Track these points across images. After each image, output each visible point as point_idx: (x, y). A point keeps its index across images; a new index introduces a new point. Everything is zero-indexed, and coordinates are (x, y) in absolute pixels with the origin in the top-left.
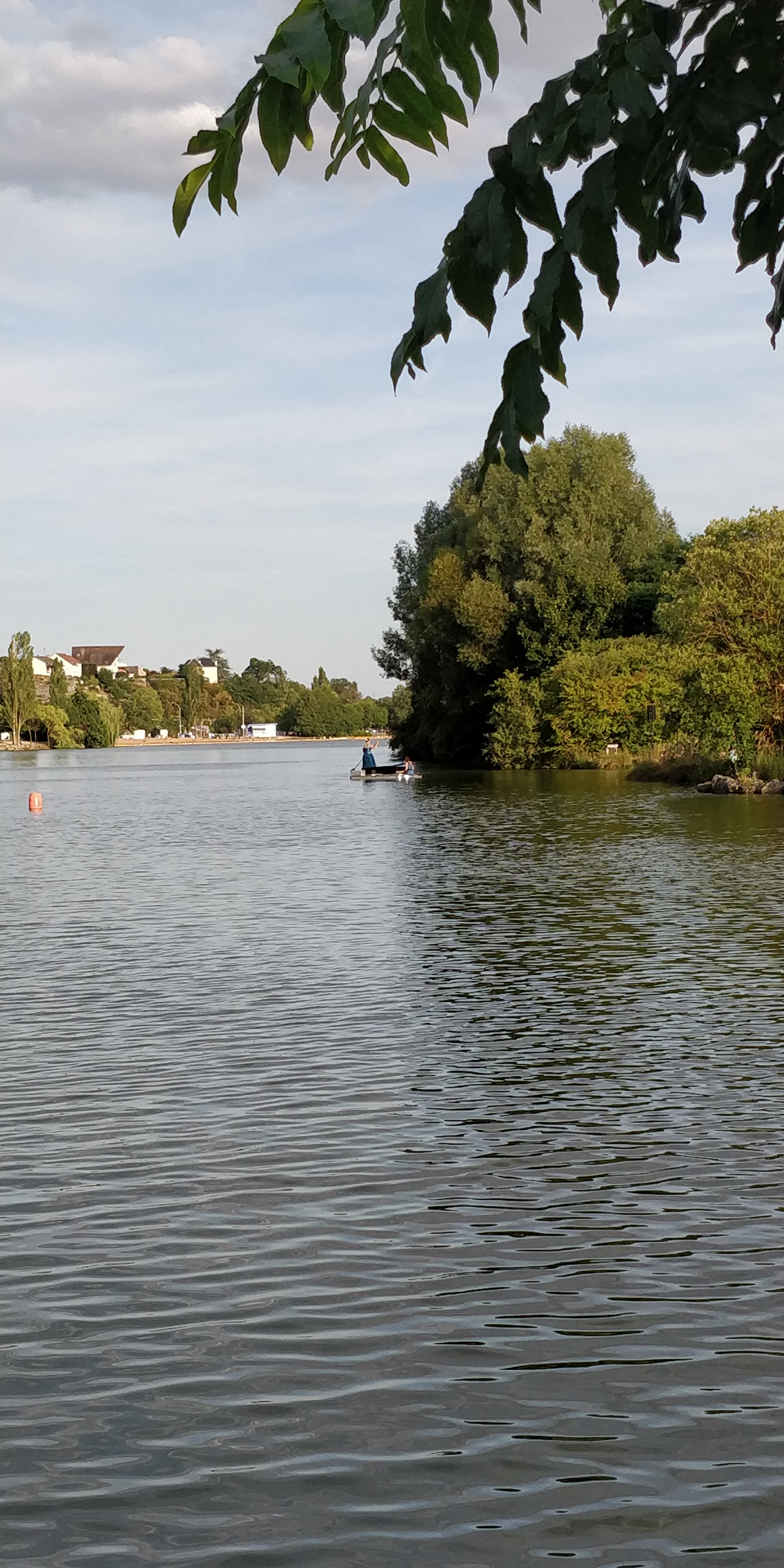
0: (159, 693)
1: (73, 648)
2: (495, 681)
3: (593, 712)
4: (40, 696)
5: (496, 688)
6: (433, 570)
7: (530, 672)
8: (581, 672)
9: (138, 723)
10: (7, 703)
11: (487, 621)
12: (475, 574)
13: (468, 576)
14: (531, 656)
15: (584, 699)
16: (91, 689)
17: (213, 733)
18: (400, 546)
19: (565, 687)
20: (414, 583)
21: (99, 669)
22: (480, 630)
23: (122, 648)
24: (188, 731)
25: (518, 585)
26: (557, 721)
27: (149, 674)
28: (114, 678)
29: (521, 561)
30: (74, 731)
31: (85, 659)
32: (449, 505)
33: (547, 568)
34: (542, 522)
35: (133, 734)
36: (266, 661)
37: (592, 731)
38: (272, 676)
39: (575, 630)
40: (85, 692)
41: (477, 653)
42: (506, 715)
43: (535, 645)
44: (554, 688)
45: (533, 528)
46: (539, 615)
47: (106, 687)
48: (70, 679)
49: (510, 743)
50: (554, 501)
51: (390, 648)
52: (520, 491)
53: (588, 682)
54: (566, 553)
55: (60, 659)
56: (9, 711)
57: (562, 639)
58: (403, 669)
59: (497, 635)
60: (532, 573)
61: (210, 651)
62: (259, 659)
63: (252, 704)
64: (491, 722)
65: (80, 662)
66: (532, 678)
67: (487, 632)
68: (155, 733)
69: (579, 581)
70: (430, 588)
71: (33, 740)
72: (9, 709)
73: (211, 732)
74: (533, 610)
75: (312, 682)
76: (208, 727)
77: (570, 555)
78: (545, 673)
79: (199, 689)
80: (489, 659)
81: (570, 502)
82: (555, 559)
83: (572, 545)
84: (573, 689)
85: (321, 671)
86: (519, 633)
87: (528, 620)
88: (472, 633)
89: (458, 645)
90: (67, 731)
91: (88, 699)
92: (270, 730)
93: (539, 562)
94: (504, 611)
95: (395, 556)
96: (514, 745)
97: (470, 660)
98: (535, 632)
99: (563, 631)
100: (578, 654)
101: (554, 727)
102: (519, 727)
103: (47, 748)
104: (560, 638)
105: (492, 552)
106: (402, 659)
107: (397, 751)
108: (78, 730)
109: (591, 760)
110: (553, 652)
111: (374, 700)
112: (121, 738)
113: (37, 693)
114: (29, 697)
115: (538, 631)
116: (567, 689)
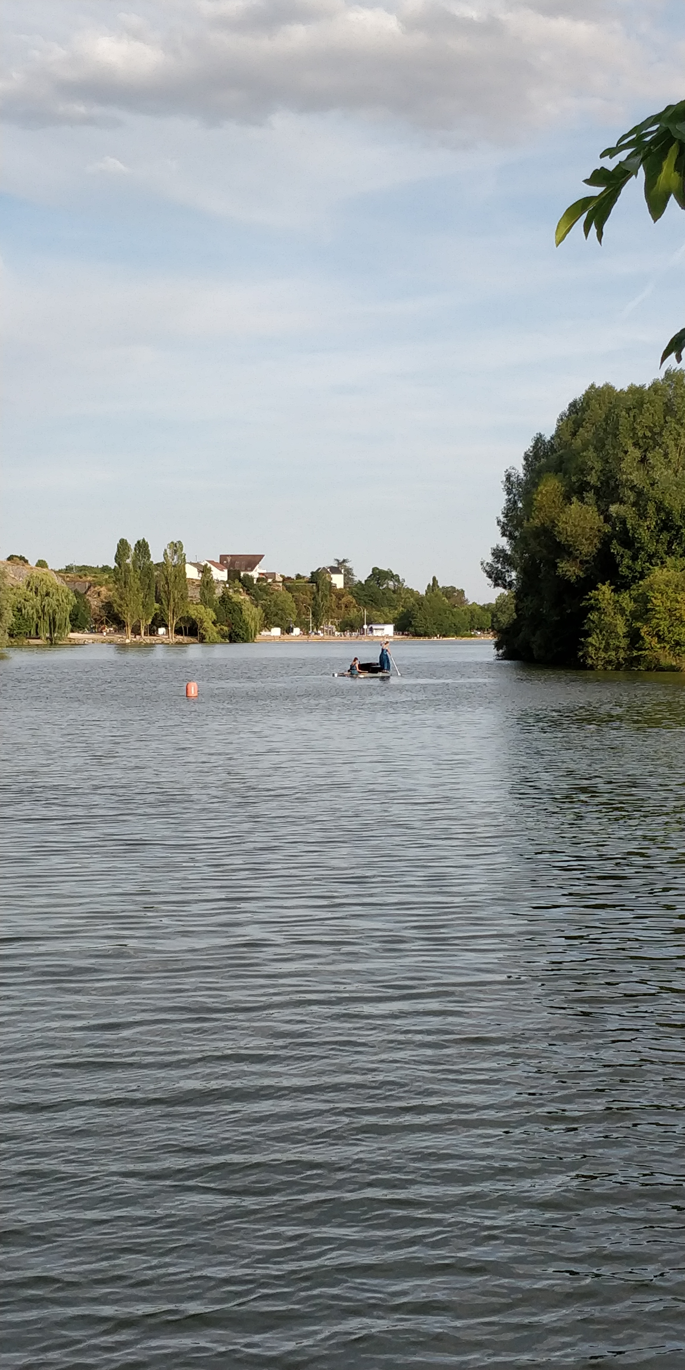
0: (293, 596)
1: (221, 556)
2: (590, 593)
3: (677, 621)
4: (192, 597)
5: (590, 599)
6: (538, 494)
7: (621, 585)
8: (667, 586)
9: (275, 622)
10: (164, 602)
11: (584, 540)
12: (574, 499)
13: (567, 498)
14: (623, 570)
15: (669, 610)
16: (235, 591)
17: (339, 632)
18: (509, 470)
19: (653, 599)
20: (520, 505)
21: (242, 574)
22: (577, 548)
23: (263, 556)
24: (317, 630)
25: (613, 508)
26: (645, 629)
27: (285, 579)
28: (255, 582)
29: (617, 486)
30: (220, 627)
31: (230, 566)
32: (555, 436)
33: (640, 494)
34: (637, 453)
35: (270, 631)
36: (386, 570)
37: (676, 638)
38: (391, 583)
39: (662, 548)
40: (231, 594)
41: (574, 568)
42: (600, 622)
43: (626, 561)
44: (643, 600)
45: (628, 459)
46: (630, 535)
47: (248, 590)
48: (218, 583)
49: (603, 647)
50: (649, 434)
51: (498, 562)
52: (621, 426)
53: (673, 595)
54: (656, 481)
55: (209, 565)
56: (166, 609)
57: (651, 557)
58: (508, 580)
59: (592, 551)
60: (625, 499)
61: (338, 560)
62: (380, 568)
63: (374, 607)
64: (586, 627)
65: (226, 567)
66: (622, 590)
67: (583, 549)
68: (289, 630)
69: (667, 505)
70: (534, 511)
71: (186, 635)
72: (166, 607)
73: (337, 631)
74: (626, 531)
75: (426, 588)
76: (334, 627)
77: (659, 483)
78: (634, 586)
79: (327, 593)
80: (585, 573)
81: (663, 436)
82: (646, 486)
83: (662, 474)
84: (659, 601)
85: (434, 579)
86: (612, 551)
87: (620, 539)
88: (570, 550)
89: (558, 560)
90: (214, 628)
91: (233, 600)
92: (389, 629)
93: (632, 488)
94: (599, 531)
95: (505, 479)
96: (606, 650)
97: (567, 573)
98: (626, 550)
99: (652, 548)
100: (665, 570)
101: (642, 634)
102: (611, 633)
103: (197, 642)
104: (649, 555)
105: (592, 479)
106: (508, 571)
107: (501, 651)
108: (223, 627)
109: (674, 663)
110: (642, 568)
111: (479, 605)
112: (260, 634)
113: (190, 595)
114: (183, 598)
115: (629, 550)
116: (654, 601)
